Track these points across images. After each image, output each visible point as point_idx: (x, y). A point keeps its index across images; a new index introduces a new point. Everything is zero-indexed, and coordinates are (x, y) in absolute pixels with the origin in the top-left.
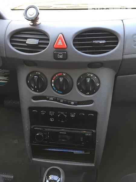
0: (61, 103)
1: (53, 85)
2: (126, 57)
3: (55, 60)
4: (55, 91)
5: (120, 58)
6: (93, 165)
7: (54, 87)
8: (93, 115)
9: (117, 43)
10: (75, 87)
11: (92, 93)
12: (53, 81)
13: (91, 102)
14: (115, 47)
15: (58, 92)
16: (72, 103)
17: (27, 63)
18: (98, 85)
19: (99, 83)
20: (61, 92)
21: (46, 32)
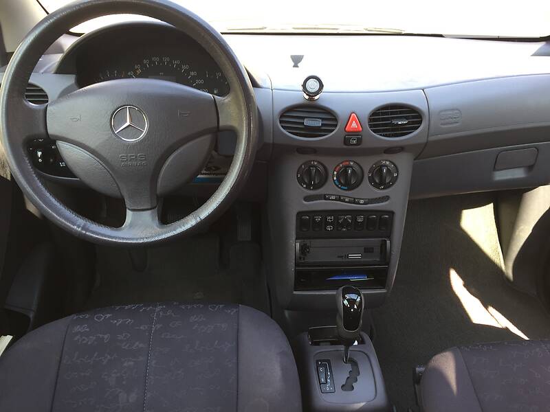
0: (347, 202)
1: (335, 178)
2: (432, 138)
3: (345, 147)
4: (337, 186)
5: (423, 140)
6: (384, 291)
7: (336, 181)
8: (387, 216)
9: (420, 122)
10: (366, 180)
11: (387, 186)
12: (335, 173)
13: (386, 198)
14: (418, 127)
15: (342, 187)
16: (362, 202)
17: (302, 150)
18: (395, 175)
19: (397, 172)
20: (346, 188)
21: (331, 110)
